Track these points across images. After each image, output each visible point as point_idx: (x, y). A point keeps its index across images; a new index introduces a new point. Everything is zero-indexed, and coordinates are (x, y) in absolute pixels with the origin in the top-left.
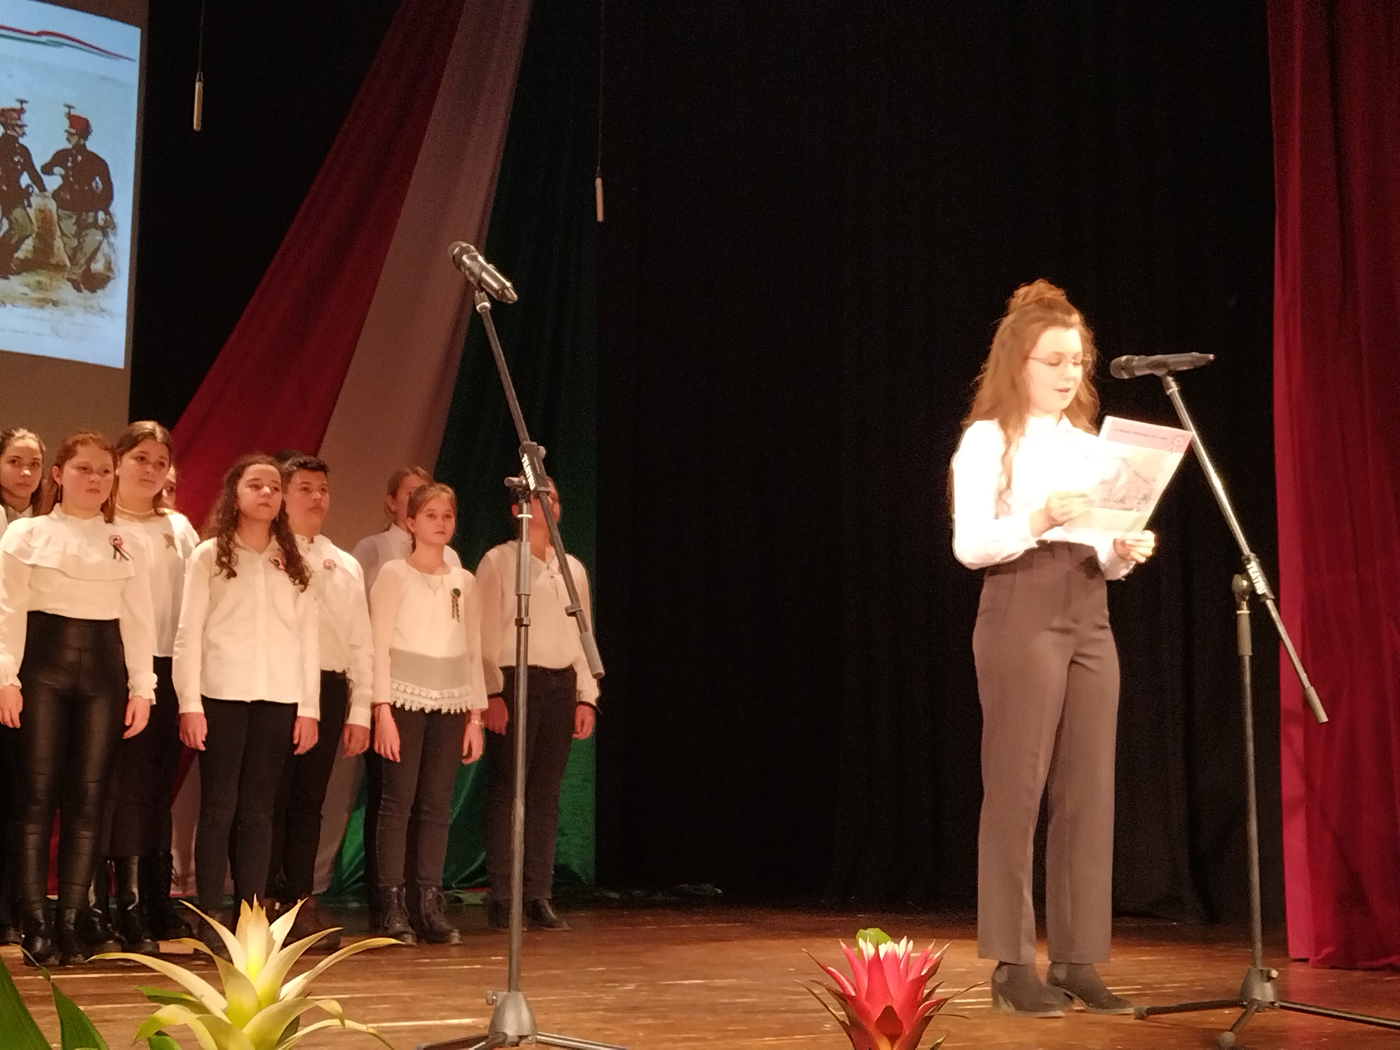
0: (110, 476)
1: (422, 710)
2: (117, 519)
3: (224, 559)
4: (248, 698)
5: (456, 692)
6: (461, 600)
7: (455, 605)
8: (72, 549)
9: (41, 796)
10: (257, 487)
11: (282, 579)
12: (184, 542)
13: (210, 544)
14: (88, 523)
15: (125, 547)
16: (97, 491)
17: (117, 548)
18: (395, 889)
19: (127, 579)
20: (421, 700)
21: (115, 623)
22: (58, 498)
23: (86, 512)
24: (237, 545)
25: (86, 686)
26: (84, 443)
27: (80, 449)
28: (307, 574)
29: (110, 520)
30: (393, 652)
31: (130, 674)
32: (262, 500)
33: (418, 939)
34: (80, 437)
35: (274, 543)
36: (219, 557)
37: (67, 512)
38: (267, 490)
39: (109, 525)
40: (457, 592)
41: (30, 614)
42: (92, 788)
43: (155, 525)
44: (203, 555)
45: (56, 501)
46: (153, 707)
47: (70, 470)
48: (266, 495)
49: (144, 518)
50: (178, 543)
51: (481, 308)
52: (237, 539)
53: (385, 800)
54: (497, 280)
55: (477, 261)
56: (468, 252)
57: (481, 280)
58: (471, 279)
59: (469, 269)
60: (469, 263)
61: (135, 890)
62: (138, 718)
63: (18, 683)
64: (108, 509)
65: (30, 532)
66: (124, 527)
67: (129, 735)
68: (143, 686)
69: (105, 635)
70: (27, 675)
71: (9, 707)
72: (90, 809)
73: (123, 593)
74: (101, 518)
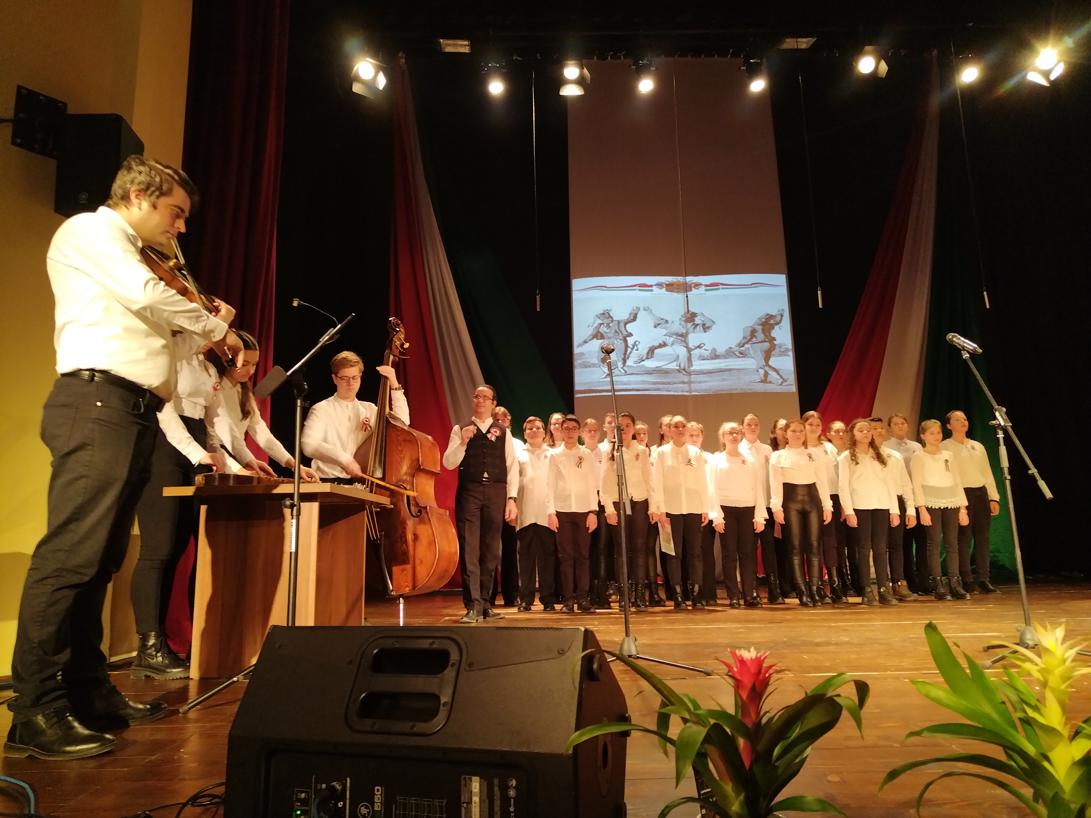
0: (804, 433)
1: (940, 508)
2: (808, 447)
3: (853, 458)
4: (871, 509)
5: (953, 500)
6: (949, 464)
7: (947, 466)
8: (794, 459)
9: (797, 547)
10: (861, 431)
11: (877, 464)
13: (847, 453)
14: (799, 450)
15: (814, 457)
16: (799, 439)
17: (810, 457)
18: (939, 578)
19: (816, 468)
20: (939, 504)
21: (814, 484)
22: (787, 442)
23: (797, 446)
24: (857, 453)
25: (807, 507)
26: (793, 422)
27: (792, 424)
28: (886, 461)
29: (806, 448)
30: (923, 486)
31: (822, 501)
32: (865, 436)
33: (953, 597)
35: (871, 451)
36: (851, 457)
37: (791, 447)
38: (866, 432)
39: (806, 450)
40: (947, 461)
41: (784, 484)
42: (815, 543)
43: (820, 447)
44: (845, 457)
45: (786, 444)
46: (832, 512)
47: (790, 433)
48: (865, 434)
49: (816, 446)
51: (966, 357)
52: (857, 450)
54: (972, 346)
55: (960, 339)
56: (956, 337)
57: (964, 346)
58: (959, 347)
59: (957, 343)
60: (957, 341)
61: (836, 579)
62: (828, 517)
63: (782, 509)
64: (805, 444)
65: (779, 456)
66: (811, 450)
67: (826, 523)
68: (828, 505)
69: (811, 489)
70: (785, 506)
71: (780, 517)
72: (815, 550)
73: (815, 473)
74: (803, 447)
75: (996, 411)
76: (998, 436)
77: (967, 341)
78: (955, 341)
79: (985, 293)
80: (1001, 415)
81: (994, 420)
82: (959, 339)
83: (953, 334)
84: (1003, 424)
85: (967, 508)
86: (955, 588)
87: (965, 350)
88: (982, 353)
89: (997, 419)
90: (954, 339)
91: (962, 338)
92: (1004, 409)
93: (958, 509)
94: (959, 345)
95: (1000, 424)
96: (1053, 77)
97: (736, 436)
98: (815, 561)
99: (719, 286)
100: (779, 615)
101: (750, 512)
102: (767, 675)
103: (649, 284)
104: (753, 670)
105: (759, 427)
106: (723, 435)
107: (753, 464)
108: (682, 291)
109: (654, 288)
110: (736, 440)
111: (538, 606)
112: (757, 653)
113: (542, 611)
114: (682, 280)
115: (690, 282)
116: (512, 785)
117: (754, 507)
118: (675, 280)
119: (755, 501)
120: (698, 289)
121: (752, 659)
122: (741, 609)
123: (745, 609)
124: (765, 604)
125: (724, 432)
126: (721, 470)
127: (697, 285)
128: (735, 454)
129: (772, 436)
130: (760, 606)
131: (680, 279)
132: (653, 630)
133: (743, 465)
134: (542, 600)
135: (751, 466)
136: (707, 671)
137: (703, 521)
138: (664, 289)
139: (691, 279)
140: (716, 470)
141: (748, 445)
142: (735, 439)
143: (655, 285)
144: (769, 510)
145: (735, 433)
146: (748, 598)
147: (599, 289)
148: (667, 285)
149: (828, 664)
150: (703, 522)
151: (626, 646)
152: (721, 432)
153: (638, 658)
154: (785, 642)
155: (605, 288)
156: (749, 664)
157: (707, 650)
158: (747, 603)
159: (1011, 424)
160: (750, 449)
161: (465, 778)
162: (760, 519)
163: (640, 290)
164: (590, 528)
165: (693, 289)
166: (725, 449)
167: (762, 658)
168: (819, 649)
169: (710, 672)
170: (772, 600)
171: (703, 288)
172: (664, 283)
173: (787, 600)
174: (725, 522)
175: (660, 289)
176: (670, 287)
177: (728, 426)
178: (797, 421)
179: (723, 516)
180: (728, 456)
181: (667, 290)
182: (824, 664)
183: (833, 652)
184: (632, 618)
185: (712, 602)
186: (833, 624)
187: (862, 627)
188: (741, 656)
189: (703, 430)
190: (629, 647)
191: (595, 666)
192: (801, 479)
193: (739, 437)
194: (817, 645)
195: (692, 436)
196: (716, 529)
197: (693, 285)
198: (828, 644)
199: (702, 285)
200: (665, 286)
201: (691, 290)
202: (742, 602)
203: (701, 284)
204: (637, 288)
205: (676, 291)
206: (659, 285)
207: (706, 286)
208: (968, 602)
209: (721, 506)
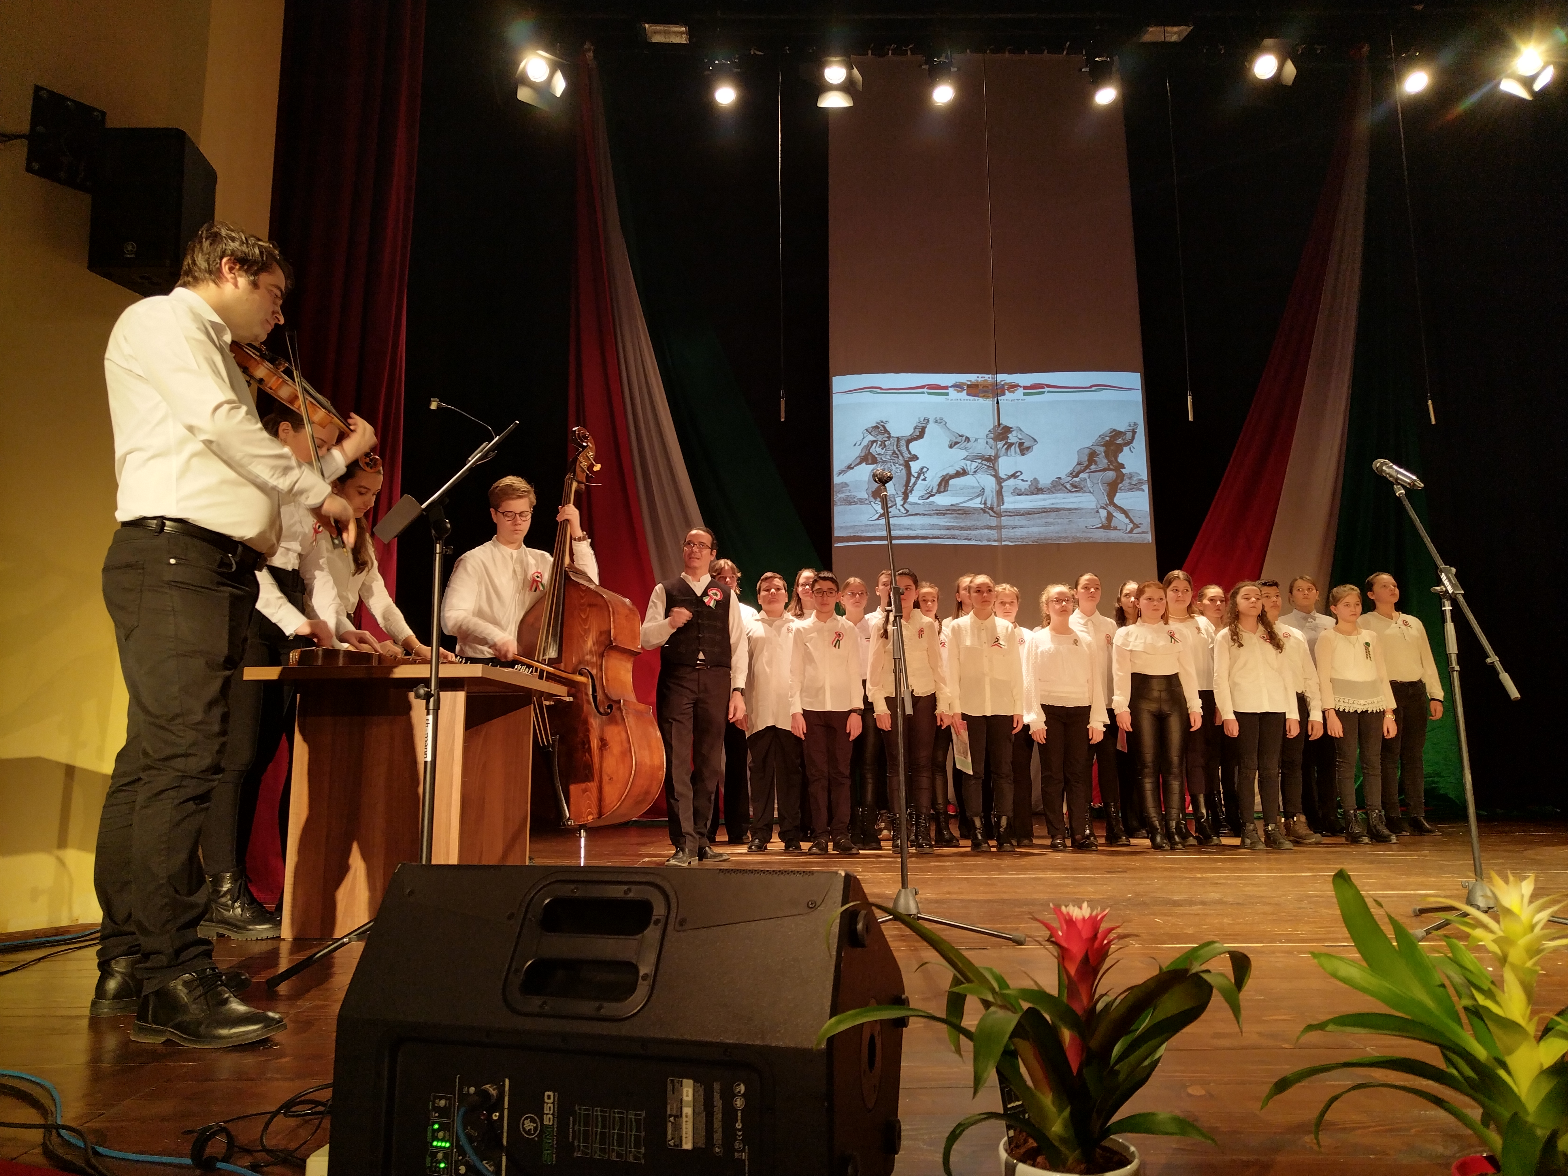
0: (1164, 601)
1: (1356, 711)
2: (1170, 622)
4: (1258, 711)
5: (1375, 700)
6: (1371, 648)
7: (1367, 652)
8: (1149, 640)
9: (1150, 765)
10: (1247, 599)
11: (1269, 647)
12: (1207, 631)
14: (1155, 626)
15: (1176, 636)
16: (1157, 610)
17: (1172, 637)
18: (1352, 812)
19: (1180, 652)
20: (1355, 706)
21: (1176, 675)
22: (1139, 615)
23: (1152, 621)
25: (1166, 708)
26: (1148, 586)
27: (1147, 589)
28: (1282, 643)
29: (1166, 623)
30: (1332, 680)
31: (1187, 700)
32: (1252, 606)
33: (1371, 839)
34: (1147, 583)
35: (1261, 628)
37: (1144, 622)
38: (1254, 600)
39: (1167, 626)
40: (1367, 644)
41: (1132, 674)
42: (1175, 760)
43: (1190, 622)
44: (1224, 636)
45: (1138, 617)
47: (1143, 601)
48: (1253, 603)
49: (1182, 620)
50: (1203, 631)
51: (1400, 494)
53: (1339, 762)
54: (1409, 478)
55: (1393, 469)
56: (1386, 464)
57: (1397, 479)
58: (1391, 479)
59: (1388, 474)
60: (1388, 470)
61: (1204, 811)
62: (1197, 723)
63: (1129, 710)
64: (1165, 618)
65: (1127, 634)
66: (1174, 625)
67: (1192, 730)
68: (1195, 706)
69: (1172, 682)
70: (1133, 705)
71: (1125, 722)
72: (1175, 770)
73: (1178, 660)
74: (1162, 622)
75: (1442, 572)
76: (1443, 609)
77: (1402, 470)
78: (1385, 471)
79: (1430, 402)
80: (1448, 578)
81: (1438, 586)
82: (1391, 467)
83: (1382, 460)
84: (1450, 591)
85: (1395, 712)
86: (1375, 826)
87: (1399, 484)
88: (1423, 489)
89: (1444, 585)
90: (1384, 468)
91: (1394, 467)
92: (1454, 570)
93: (1381, 714)
94: (1391, 476)
95: (1447, 591)
96: (1538, 86)
97: (1066, 604)
98: (1175, 785)
99: (1044, 388)
100: (1121, 861)
101: (1084, 713)
102: (1105, 942)
103: (943, 385)
104: (1086, 934)
105: (1100, 592)
106: (1047, 603)
107: (1089, 645)
108: (991, 395)
109: (950, 390)
110: (1065, 611)
111: (776, 844)
112: (1092, 911)
113: (783, 851)
114: (990, 379)
115: (1003, 383)
116: (739, 1092)
117: (1090, 707)
118: (980, 380)
119: (1092, 698)
120: (1013, 392)
121: (1084, 918)
122: (1066, 852)
123: (1073, 852)
124: (1101, 845)
125: (1048, 598)
126: (1042, 652)
127: (1013, 387)
128: (1063, 630)
129: (1117, 605)
130: (1094, 848)
131: (988, 377)
132: (941, 879)
133: (1075, 646)
134: (782, 836)
135: (1085, 648)
136: (1017, 938)
137: (1015, 726)
138: (965, 392)
139: (1004, 378)
140: (1036, 654)
141: (1081, 618)
142: (1064, 608)
143: (951, 387)
144: (1111, 712)
145: (1065, 600)
146: (1078, 837)
147: (871, 392)
148: (969, 386)
149: (1190, 931)
150: (1015, 728)
151: (902, 901)
152: (1044, 598)
153: (919, 918)
154: (1130, 899)
155: (879, 391)
156: (1080, 926)
157: (1017, 909)
158: (1077, 844)
159: (1462, 592)
160: (1086, 624)
161: (672, 1081)
162: (1098, 724)
163: (929, 393)
164: (852, 733)
165: (1006, 391)
166: (1049, 623)
167: (1099, 918)
168: (1179, 910)
169: (1022, 939)
170: (1112, 839)
171: (1021, 391)
172: (965, 384)
173: (1133, 841)
174: (1046, 728)
175: (958, 392)
176: (973, 390)
177: (1055, 590)
178: (1154, 584)
179: (1044, 720)
180: (1053, 633)
181: (968, 394)
182: (1185, 932)
183: (1198, 915)
184: (912, 862)
185: (1026, 842)
186: (1199, 876)
187: (1240, 880)
188: (1068, 914)
189: (1019, 596)
190: (907, 903)
191: (860, 926)
192: (1157, 668)
193: (1070, 606)
194: (1176, 903)
195: (1003, 603)
196: (1034, 737)
197: (1006, 387)
198: (1191, 903)
199: (1020, 387)
200: (965, 387)
201: (1004, 394)
202: (1068, 842)
203: (1018, 386)
204: (925, 390)
205: (980, 395)
206: (958, 387)
207: (1025, 388)
208: (1394, 846)
209: (1042, 705)
